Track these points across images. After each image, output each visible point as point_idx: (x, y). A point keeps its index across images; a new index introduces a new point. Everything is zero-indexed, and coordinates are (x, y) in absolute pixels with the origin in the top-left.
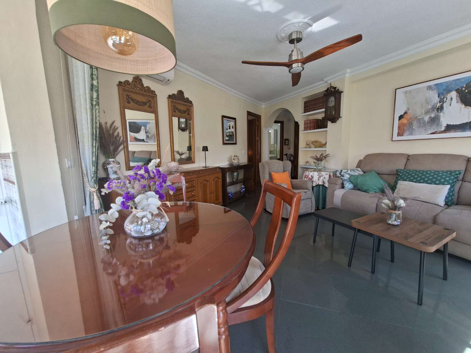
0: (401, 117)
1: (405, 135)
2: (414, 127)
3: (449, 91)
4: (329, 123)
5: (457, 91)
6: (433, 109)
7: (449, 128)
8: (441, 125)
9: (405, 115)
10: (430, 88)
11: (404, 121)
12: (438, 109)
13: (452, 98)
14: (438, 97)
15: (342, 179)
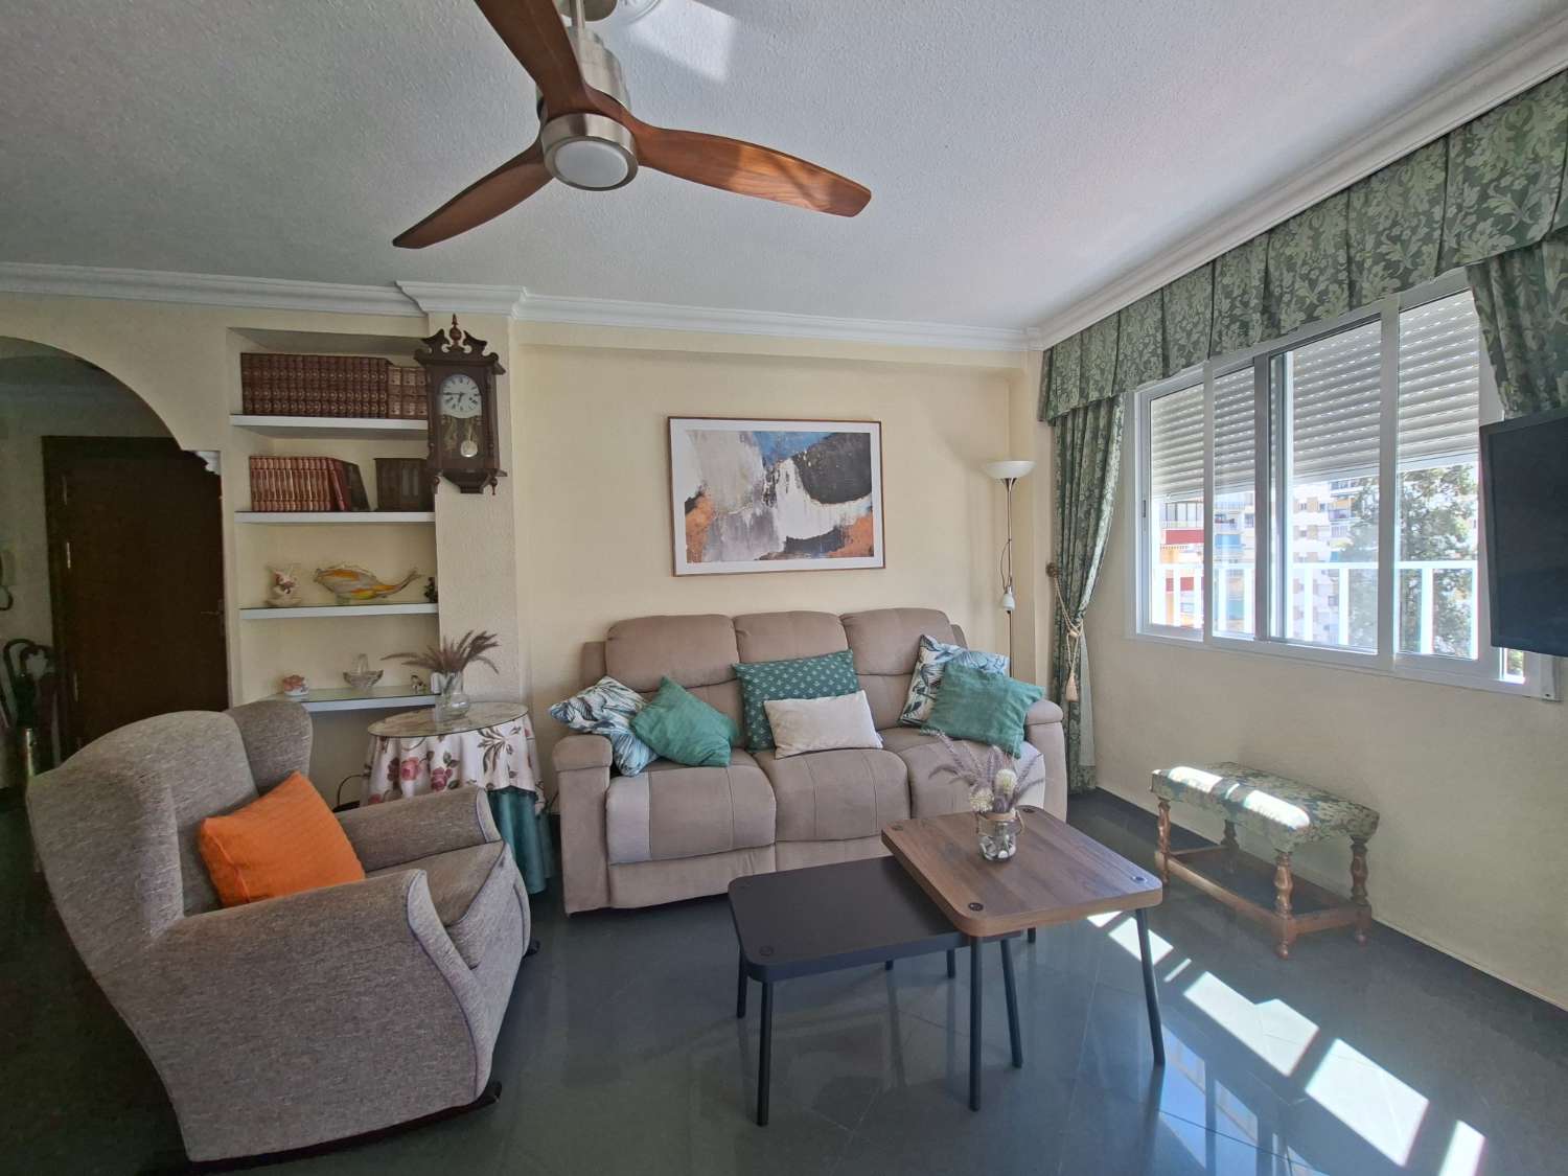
0: (690, 505)
1: (706, 559)
2: (723, 538)
3: (783, 458)
4: (445, 493)
5: (795, 458)
6: (757, 492)
7: (794, 547)
8: (777, 538)
9: (700, 499)
10: (744, 437)
11: (698, 516)
12: (766, 495)
13: (787, 476)
14: (764, 465)
15: (607, 736)
